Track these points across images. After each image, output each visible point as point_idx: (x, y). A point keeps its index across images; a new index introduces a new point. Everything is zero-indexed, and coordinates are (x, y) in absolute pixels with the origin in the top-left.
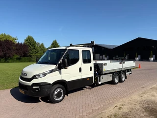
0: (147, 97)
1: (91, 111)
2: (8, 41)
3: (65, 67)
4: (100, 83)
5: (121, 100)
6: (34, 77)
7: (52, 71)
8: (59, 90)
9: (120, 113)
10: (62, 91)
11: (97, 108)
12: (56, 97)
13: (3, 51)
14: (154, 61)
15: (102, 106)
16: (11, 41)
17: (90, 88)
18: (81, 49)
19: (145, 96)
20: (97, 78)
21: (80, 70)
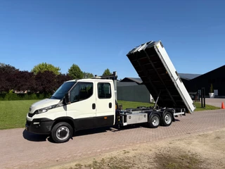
2: (48, 72)
3: (68, 102)
4: (125, 124)
7: (55, 106)
8: (63, 129)
12: (59, 135)
13: (42, 85)
21: (94, 106)
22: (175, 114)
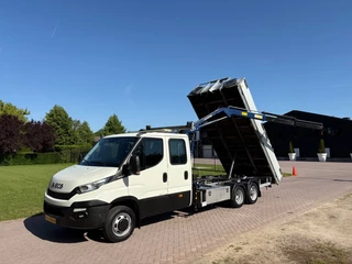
0: (293, 230)
1: (183, 254)
2: (10, 117)
3: (135, 172)
4: (204, 204)
5: (242, 236)
6: (77, 191)
7: (110, 180)
8: (122, 217)
9: (237, 256)
10: (129, 219)
11: (194, 250)
12: (116, 229)
14: (328, 160)
15: (205, 245)
16: (16, 118)
17: (186, 216)
18: (166, 137)
19: (291, 227)
20: (199, 194)
21: (165, 177)
22: (261, 186)
